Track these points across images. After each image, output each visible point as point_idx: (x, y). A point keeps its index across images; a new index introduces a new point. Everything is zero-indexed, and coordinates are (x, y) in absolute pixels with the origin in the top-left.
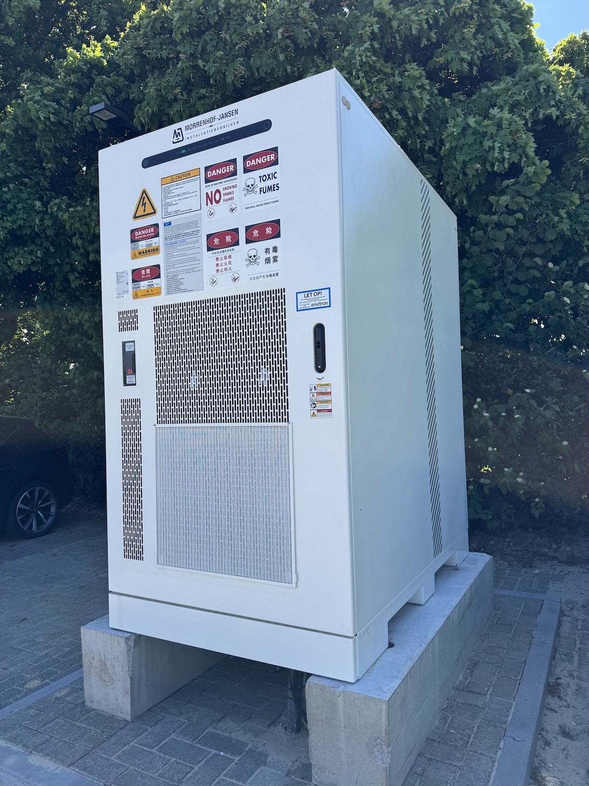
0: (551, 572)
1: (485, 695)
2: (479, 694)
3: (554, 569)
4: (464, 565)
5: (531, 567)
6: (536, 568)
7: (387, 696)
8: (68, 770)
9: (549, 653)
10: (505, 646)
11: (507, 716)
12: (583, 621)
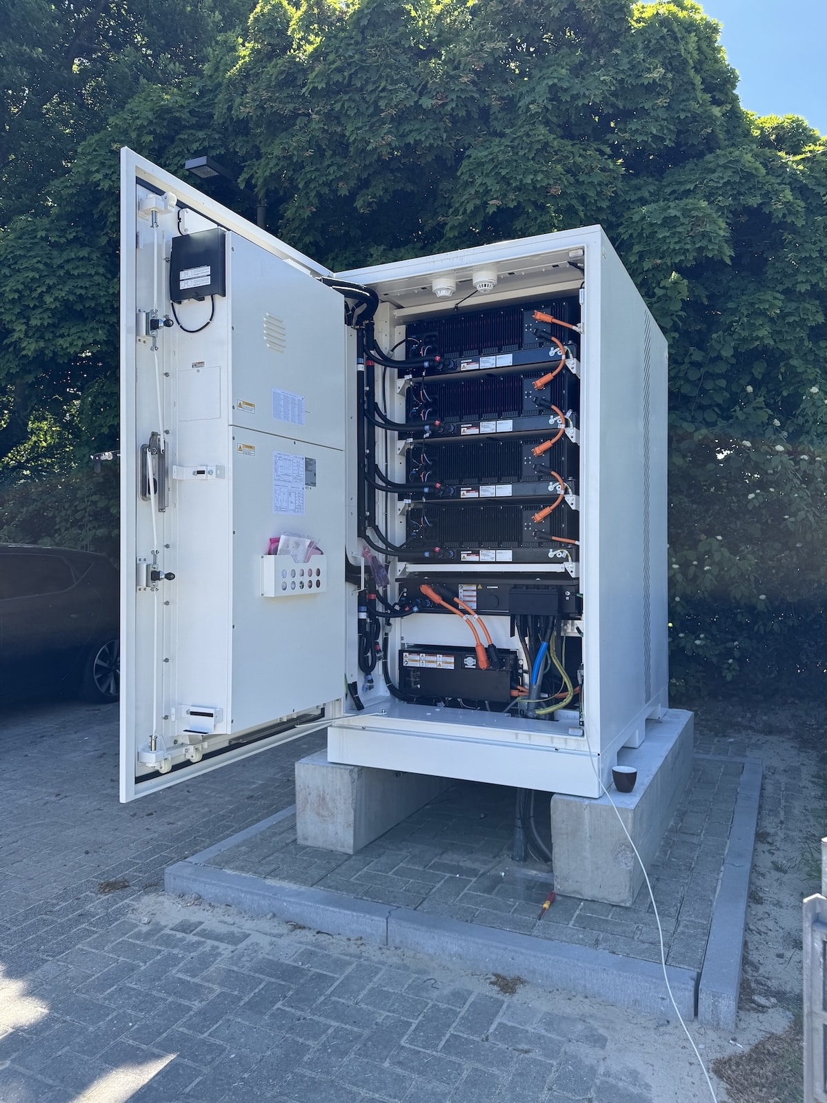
0: (747, 741)
1: (700, 835)
2: (693, 834)
3: (751, 738)
4: (666, 718)
5: (724, 736)
6: (730, 737)
7: (633, 807)
8: (312, 889)
9: (756, 805)
10: (711, 800)
11: (724, 850)
12: (786, 784)
